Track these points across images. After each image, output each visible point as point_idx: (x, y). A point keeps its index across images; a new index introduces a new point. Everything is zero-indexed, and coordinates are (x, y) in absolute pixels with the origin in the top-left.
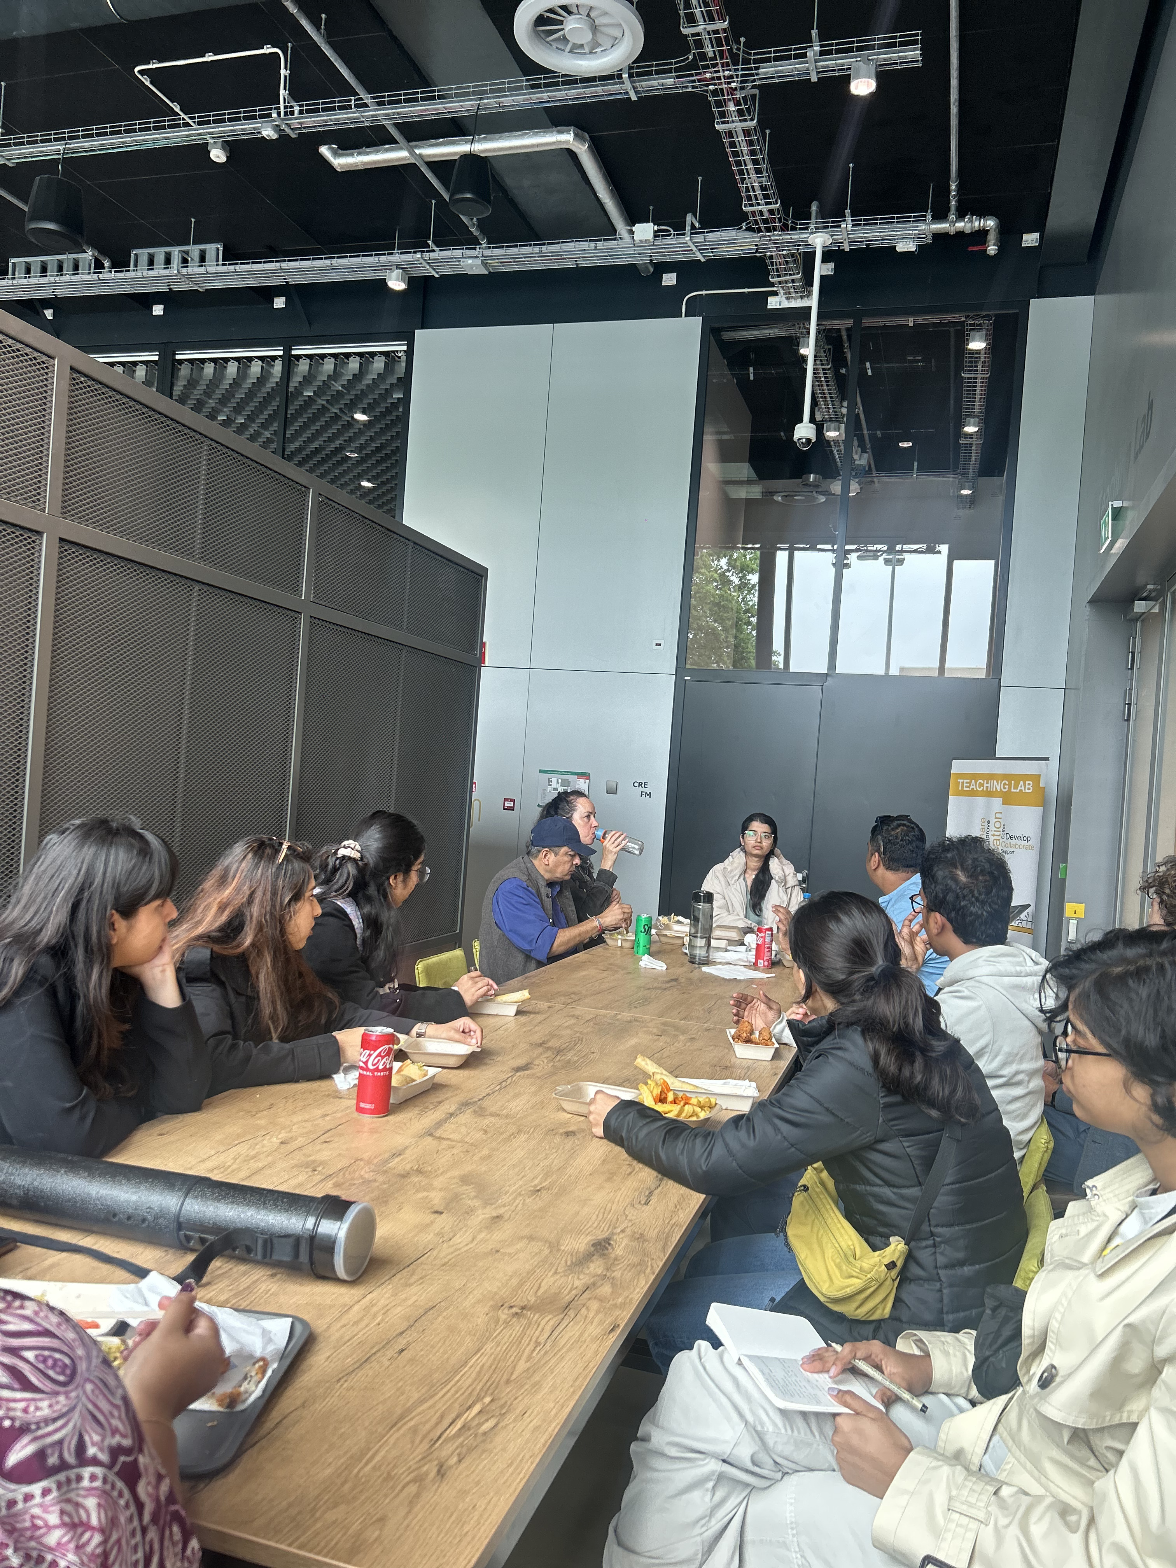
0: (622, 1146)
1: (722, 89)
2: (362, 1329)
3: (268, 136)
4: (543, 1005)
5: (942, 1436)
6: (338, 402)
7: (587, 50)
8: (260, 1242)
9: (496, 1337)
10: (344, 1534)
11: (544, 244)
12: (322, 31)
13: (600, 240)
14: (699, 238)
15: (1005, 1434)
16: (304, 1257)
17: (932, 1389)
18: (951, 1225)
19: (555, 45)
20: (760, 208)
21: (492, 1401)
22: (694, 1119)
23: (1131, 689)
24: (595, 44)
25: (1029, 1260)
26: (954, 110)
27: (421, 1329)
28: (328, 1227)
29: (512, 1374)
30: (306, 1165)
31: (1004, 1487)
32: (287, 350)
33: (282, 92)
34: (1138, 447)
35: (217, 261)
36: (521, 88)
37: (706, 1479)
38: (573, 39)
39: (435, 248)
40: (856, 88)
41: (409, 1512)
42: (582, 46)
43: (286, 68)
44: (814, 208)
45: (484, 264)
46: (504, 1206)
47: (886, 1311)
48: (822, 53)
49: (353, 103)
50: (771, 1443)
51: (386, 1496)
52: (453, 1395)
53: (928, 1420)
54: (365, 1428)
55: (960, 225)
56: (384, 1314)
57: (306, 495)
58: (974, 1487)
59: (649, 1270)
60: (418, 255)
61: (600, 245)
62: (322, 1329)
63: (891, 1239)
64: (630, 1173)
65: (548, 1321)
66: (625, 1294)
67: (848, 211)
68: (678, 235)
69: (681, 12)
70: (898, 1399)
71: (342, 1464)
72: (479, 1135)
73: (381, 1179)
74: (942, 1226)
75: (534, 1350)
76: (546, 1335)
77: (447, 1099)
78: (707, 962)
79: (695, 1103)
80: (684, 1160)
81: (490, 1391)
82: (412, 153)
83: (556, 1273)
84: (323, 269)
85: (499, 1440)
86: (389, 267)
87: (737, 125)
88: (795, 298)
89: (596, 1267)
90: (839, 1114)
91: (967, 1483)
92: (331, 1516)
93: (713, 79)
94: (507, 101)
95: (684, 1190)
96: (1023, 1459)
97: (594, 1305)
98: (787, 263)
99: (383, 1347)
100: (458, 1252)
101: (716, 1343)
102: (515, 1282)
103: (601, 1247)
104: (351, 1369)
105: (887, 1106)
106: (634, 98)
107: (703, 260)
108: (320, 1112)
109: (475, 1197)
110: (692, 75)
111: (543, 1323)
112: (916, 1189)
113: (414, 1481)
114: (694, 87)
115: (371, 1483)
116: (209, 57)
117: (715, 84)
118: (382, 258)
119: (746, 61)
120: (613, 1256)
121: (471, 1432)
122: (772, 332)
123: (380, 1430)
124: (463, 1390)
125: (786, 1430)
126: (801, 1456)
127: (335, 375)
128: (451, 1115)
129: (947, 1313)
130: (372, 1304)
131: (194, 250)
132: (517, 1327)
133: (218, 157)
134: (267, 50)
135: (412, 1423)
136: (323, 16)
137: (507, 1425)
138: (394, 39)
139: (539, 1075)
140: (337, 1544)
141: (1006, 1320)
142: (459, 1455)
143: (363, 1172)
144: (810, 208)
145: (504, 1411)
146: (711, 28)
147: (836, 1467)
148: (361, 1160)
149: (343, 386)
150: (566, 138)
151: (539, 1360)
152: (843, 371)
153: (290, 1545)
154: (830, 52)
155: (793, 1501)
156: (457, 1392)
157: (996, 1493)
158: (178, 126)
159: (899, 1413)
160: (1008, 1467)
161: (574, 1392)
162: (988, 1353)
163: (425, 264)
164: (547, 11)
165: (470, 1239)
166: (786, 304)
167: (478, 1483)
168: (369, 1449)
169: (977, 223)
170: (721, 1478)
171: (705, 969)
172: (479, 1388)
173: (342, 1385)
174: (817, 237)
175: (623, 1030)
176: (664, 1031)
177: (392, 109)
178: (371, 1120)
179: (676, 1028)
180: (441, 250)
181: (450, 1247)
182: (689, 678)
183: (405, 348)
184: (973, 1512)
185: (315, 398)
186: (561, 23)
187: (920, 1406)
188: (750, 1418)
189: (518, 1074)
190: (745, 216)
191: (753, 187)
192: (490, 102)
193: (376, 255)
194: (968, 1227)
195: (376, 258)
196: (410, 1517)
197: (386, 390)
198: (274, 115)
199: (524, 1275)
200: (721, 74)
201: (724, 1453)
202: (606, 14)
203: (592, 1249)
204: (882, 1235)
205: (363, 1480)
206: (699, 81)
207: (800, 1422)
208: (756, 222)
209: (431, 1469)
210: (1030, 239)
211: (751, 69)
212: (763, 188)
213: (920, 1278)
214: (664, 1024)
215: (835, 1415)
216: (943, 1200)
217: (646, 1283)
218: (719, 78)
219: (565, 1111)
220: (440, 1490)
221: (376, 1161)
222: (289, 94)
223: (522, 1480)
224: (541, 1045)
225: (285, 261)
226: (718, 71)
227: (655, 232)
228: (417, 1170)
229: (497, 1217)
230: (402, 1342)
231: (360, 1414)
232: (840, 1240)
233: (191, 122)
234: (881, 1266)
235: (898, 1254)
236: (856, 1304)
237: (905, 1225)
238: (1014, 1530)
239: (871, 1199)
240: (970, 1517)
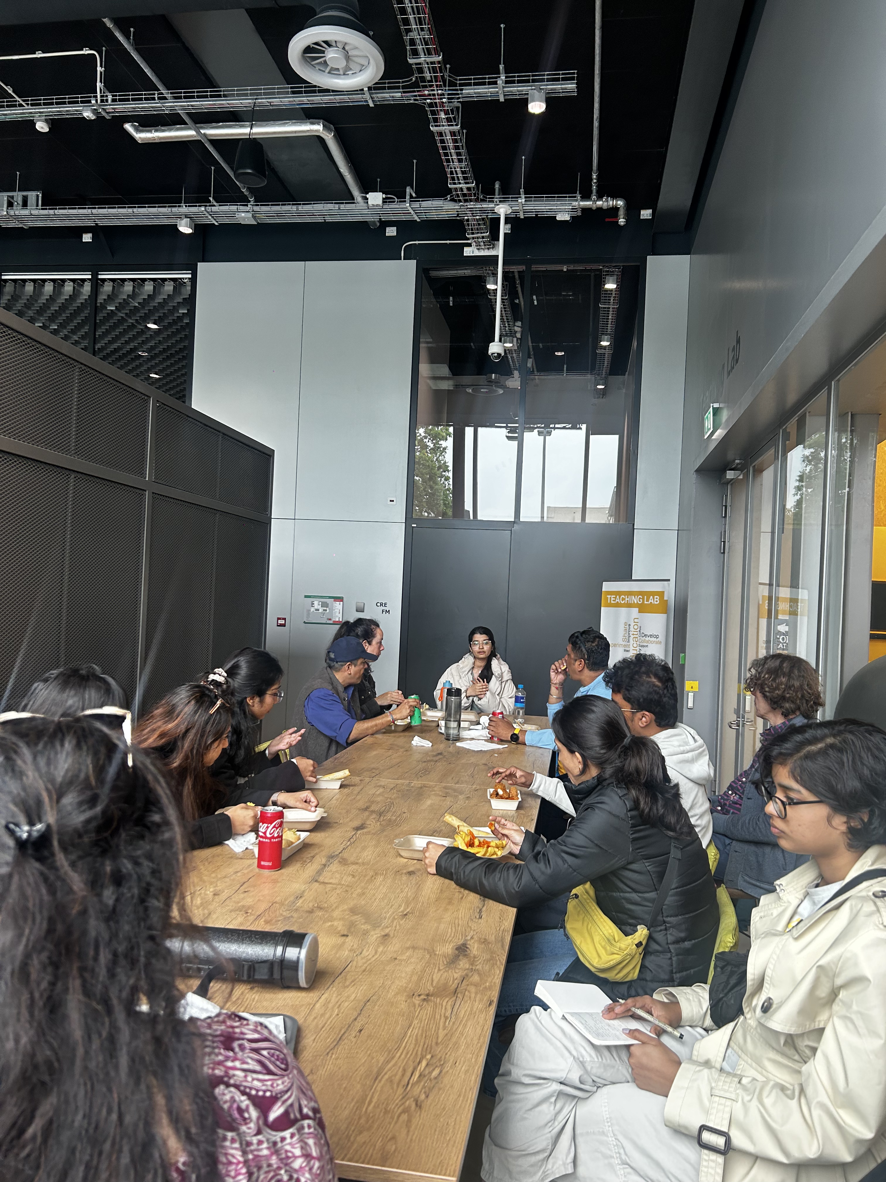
0: (451, 879)
1: (436, 103)
2: (328, 1019)
3: (88, 117)
4: (356, 779)
5: (695, 1053)
6: (135, 315)
7: (341, 72)
8: (246, 968)
9: (418, 1016)
10: (374, 1149)
11: (300, 204)
12: (131, 41)
13: (343, 203)
14: (416, 205)
15: (735, 1047)
16: (277, 975)
17: (682, 1024)
18: (676, 916)
19: (318, 67)
20: (461, 186)
21: (432, 1057)
22: (494, 857)
23: (725, 531)
24: (347, 68)
25: (726, 934)
26: (596, 124)
27: (367, 1015)
28: (292, 953)
29: (437, 1038)
30: (239, 909)
31: (744, 1079)
32: (95, 275)
33: (98, 84)
34: (729, 368)
35: (37, 205)
36: (287, 93)
37: (551, 1096)
38: (331, 64)
39: (215, 204)
40: (532, 108)
41: (408, 1131)
42: (338, 69)
43: (101, 66)
44: (497, 186)
45: (254, 217)
46: (387, 927)
47: (635, 975)
48: (507, 82)
49: (156, 96)
50: (589, 1068)
51: (390, 1123)
52: (406, 1056)
53: (683, 1044)
54: (359, 1083)
55: (599, 203)
56: (338, 1007)
57: (148, 402)
58: (726, 1080)
59: (498, 963)
60: (203, 209)
61: (342, 206)
62: (302, 1021)
63: (639, 927)
64: (462, 898)
65: (447, 1003)
66: (490, 979)
67: (522, 190)
68: (400, 202)
69: (408, 48)
70: (665, 1032)
71: (354, 1106)
72: (350, 878)
73: (295, 915)
74: (671, 916)
75: (445, 1022)
76: (449, 1011)
77: (316, 854)
78: (458, 739)
79: (494, 845)
80: (501, 885)
81: (428, 1051)
82: (199, 133)
83: (439, 970)
84: (127, 216)
85: (446, 1080)
86: (179, 217)
87: (446, 129)
88: (483, 249)
89: (463, 964)
90: (604, 847)
91: (721, 1078)
92: (361, 1139)
93: (429, 95)
94: (276, 101)
95: (502, 906)
96: (750, 1061)
97: (473, 989)
98: (479, 224)
99: (347, 1029)
100: (370, 962)
101: (545, 1007)
102: (415, 978)
103: (462, 950)
104: (332, 1046)
105: (634, 840)
106: (372, 105)
107: (418, 220)
108: (231, 870)
109: (366, 923)
110: (414, 92)
111: (444, 1004)
112: (654, 893)
113: (404, 1112)
114: (415, 100)
115: (376, 1117)
116: (39, 55)
117: (431, 99)
118: (174, 209)
119: (452, 84)
120: (472, 955)
121: (426, 1078)
122: (467, 272)
123: (368, 1083)
124: (410, 1053)
125: (598, 1059)
126: (609, 1075)
127: (133, 295)
128: (325, 865)
129: (676, 973)
130: (328, 1002)
131: (18, 196)
132: (429, 1008)
133: (42, 128)
134: (86, 51)
135: (386, 1077)
136: (132, 29)
137: (447, 1071)
138: (187, 49)
139: (373, 832)
140: (372, 1155)
141: (732, 973)
142: (425, 1092)
143: (281, 912)
144: (494, 185)
145: (442, 1063)
146: (429, 60)
147: (630, 1080)
148: (276, 902)
149: (139, 303)
150: (317, 128)
151: (451, 1029)
152: (517, 301)
153: (343, 1160)
154: (513, 82)
155: (606, 1104)
156: (407, 1053)
157: (739, 1082)
158: (15, 106)
159: (666, 1040)
160: (741, 1067)
161: (481, 1047)
162: (721, 996)
163: (207, 215)
164: (314, 44)
165: (374, 952)
166: (477, 253)
167: (444, 1109)
168: (367, 1096)
169: (612, 203)
170: (560, 1094)
171: (458, 744)
172: (420, 1049)
173: (331, 1057)
174: (501, 208)
175: (420, 794)
176: (447, 793)
177: (187, 102)
178: (270, 873)
179: (455, 790)
180: (220, 205)
181: (362, 958)
182: (415, 525)
183: (190, 276)
184: (727, 1095)
185: (116, 312)
186: (323, 52)
187: (679, 1035)
188: (575, 1053)
189: (359, 832)
190: (450, 191)
191: (456, 171)
192: (263, 101)
193: (169, 207)
194: (687, 916)
195: (170, 209)
196: (411, 1133)
197: (174, 306)
198: (93, 102)
199: (419, 973)
200: (435, 92)
201: (562, 1078)
202: (356, 48)
203: (457, 952)
204: (630, 925)
205: (371, 1115)
206: (420, 96)
207: (606, 1053)
208: (458, 196)
209: (411, 1103)
210: (646, 214)
211: (457, 90)
212: (463, 173)
213: (658, 951)
214: (445, 788)
215: (628, 1047)
216: (670, 900)
217: (500, 971)
218: (434, 95)
219: (402, 857)
220: (422, 1116)
221: (287, 902)
222: (105, 86)
223: (470, 1104)
224: (366, 809)
225: (95, 208)
226: (434, 90)
227: (383, 199)
228: (317, 907)
229: (386, 935)
230: (358, 1025)
231: (351, 1074)
232: (603, 929)
233: (23, 103)
234: (632, 945)
235: (643, 936)
236: (616, 972)
237: (647, 917)
238: (755, 1103)
239: (623, 901)
240: (726, 1098)
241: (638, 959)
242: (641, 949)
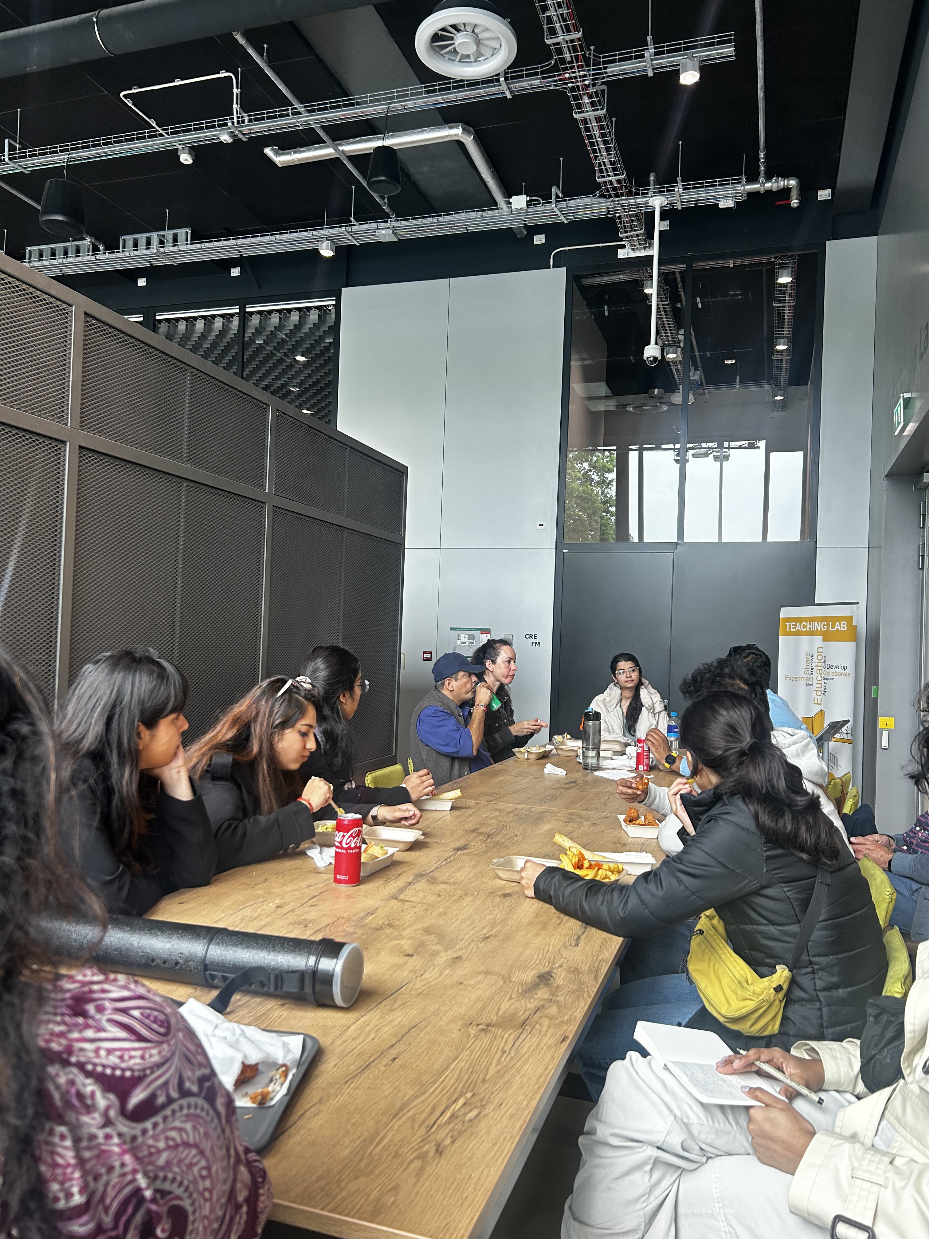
0: (551, 904)
1: (578, 86)
2: (360, 1043)
3: (225, 140)
4: (472, 802)
5: (838, 1123)
6: (282, 347)
7: (472, 59)
8: (272, 977)
9: (469, 1047)
10: (366, 1200)
11: (441, 216)
12: (265, 57)
13: (485, 210)
14: (563, 205)
15: (892, 1119)
16: (308, 989)
17: (825, 1086)
18: (827, 955)
19: (447, 56)
20: (610, 178)
21: (473, 1095)
22: (607, 880)
23: (923, 544)
24: (479, 54)
25: (893, 983)
26: (761, 94)
27: (408, 1042)
28: (326, 964)
29: (486, 1075)
30: (299, 923)
31: (897, 1158)
32: (243, 308)
33: (235, 106)
34: (922, 349)
35: (187, 241)
36: (421, 93)
37: (645, 1163)
38: (461, 51)
39: (356, 223)
40: (684, 79)
41: (417, 1182)
42: (468, 56)
43: (237, 88)
44: (652, 178)
45: (394, 233)
46: (462, 949)
47: (776, 1027)
48: (656, 54)
49: (290, 112)
50: (696, 1132)
51: (397, 1170)
52: (441, 1092)
53: (824, 1111)
54: (373, 1118)
55: (768, 185)
56: (376, 1032)
57: (267, 411)
58: (873, 1159)
59: (586, 995)
60: (343, 229)
61: (485, 214)
62: (328, 1044)
63: (777, 967)
64: (560, 924)
65: (509, 1035)
66: (570, 1013)
67: (679, 179)
68: (546, 203)
69: (545, 27)
70: (799, 1094)
71: (358, 1145)
72: (434, 898)
73: (360, 932)
74: (819, 956)
75: (502, 1056)
76: (510, 1044)
77: (405, 872)
78: (598, 768)
79: (607, 868)
80: (604, 909)
81: (470, 1088)
82: (336, 150)
83: (511, 998)
84: (269, 243)
85: (483, 1125)
86: (320, 239)
87: (590, 114)
88: (639, 250)
89: (542, 993)
90: (731, 866)
91: (866, 1155)
92: (353, 1186)
93: (571, 78)
94: (409, 104)
95: (605, 935)
96: (909, 1137)
97: (546, 1022)
98: (632, 221)
99: (379, 1057)
100: (430, 984)
101: (644, 1053)
102: (479, 1005)
103: (545, 978)
104: (355, 1073)
105: (769, 858)
106: (509, 96)
107: (566, 222)
108: (305, 883)
109: (437, 943)
110: (554, 76)
111: (506, 1036)
112: (796, 925)
113: (418, 1157)
114: (555, 86)
115: (383, 1159)
116: (178, 82)
117: (572, 83)
118: (315, 233)
119: (596, 63)
120: (555, 985)
121: (460, 1119)
122: (623, 277)
123: (384, 1119)
124: (447, 1089)
125: (708, 1121)
126: (722, 1143)
127: (280, 327)
128: (410, 883)
129: (827, 1027)
130: (365, 1025)
131: (169, 234)
132: (486, 1040)
133: (186, 160)
134: (223, 74)
135: (411, 1113)
136: (265, 46)
137: (487, 1114)
138: (321, 61)
139: (476, 853)
140: (361, 1207)
141: (888, 1023)
142: (452, 1137)
143: (345, 927)
144: (649, 178)
145: (484, 1103)
146: (568, 38)
147: (751, 1152)
148: (342, 918)
149: (286, 335)
150: (456, 132)
151: (507, 1064)
152: (679, 305)
153: (323, 1209)
154: (663, 53)
155: (718, 1180)
156: (443, 1089)
157: (891, 1163)
158: (155, 136)
159: (799, 1105)
160: (897, 1144)
161: (539, 1088)
162: (874, 1052)
163: (348, 236)
164: (441, 30)
165: (438, 974)
166: (632, 254)
167: (470, 1158)
168: (378, 1134)
169: (782, 183)
170: (657, 1162)
171: (597, 773)
172: (461, 1085)
173: (349, 1086)
174: (657, 199)
175: (539, 819)
176: (570, 819)
177: (321, 114)
178: (346, 889)
179: (581, 817)
180: (360, 224)
181: (421, 981)
182: (566, 551)
183: (334, 302)
184: (873, 1178)
185: (264, 345)
186: (452, 39)
187: (817, 1099)
188: (678, 1113)
189: (459, 852)
190: (598, 186)
191: (604, 162)
192: (397, 106)
193: (310, 230)
194: (840, 956)
195: (311, 233)
196: (419, 1185)
197: (320, 336)
198: (230, 124)
199: (485, 1000)
200: (577, 74)
201: (659, 1141)
202: (487, 30)
203: (538, 980)
204: (768, 965)
205: (376, 1158)
206: (560, 80)
207: (719, 1115)
208: (607, 190)
209: (430, 1148)
210: (824, 194)
211: (600, 69)
212: (612, 163)
213: (803, 1000)
214: (571, 814)
215: (748, 1108)
216: (818, 935)
217: (585, 1005)
218: (576, 77)
219: (500, 878)
220: (440, 1165)
221: (354, 918)
222: (241, 107)
223: (506, 1155)
224: (474, 831)
225: (239, 238)
226: (575, 72)
227: (528, 202)
228: (388, 924)
229: (458, 958)
230: (393, 1053)
231: (366, 1108)
232: (734, 970)
233: (163, 133)
234: (769, 989)
235: (783, 979)
236: (750, 1023)
237: (789, 957)
238: (909, 1192)
239: (758, 935)
240: (871, 1182)
241: (777, 1008)
242: (781, 995)
